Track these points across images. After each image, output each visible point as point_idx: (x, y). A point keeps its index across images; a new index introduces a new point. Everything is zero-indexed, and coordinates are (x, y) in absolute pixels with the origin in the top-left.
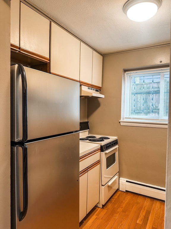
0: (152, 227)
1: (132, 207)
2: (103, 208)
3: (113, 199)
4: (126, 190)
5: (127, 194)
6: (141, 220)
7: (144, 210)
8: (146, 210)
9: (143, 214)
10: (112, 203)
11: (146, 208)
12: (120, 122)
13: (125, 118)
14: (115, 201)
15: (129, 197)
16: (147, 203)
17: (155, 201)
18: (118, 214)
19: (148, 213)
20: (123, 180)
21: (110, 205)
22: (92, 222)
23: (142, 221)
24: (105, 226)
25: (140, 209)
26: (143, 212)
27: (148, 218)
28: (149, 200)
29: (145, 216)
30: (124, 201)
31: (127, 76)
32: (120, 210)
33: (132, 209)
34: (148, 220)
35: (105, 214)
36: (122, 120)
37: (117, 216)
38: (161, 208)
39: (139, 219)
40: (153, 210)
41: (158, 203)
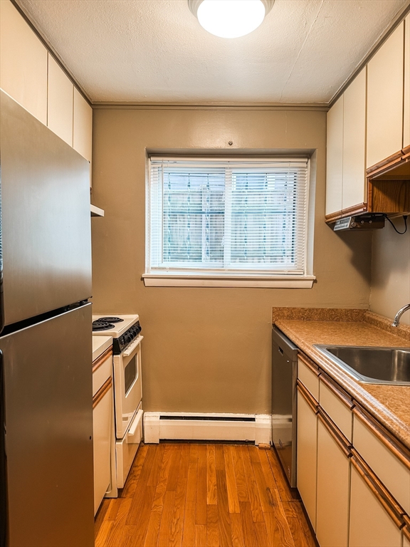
0: (240, 502)
1: (186, 472)
2: (119, 496)
3: (137, 469)
4: (160, 440)
5: (164, 446)
6: (214, 496)
7: (211, 471)
8: (214, 472)
9: (212, 481)
10: (138, 477)
11: (214, 467)
12: (143, 279)
13: (152, 268)
14: (142, 470)
15: (170, 454)
16: (211, 455)
17: (225, 446)
18: (161, 499)
19: (221, 475)
20: (153, 417)
21: (134, 485)
22: (104, 540)
23: (216, 497)
24: (141, 537)
25: (202, 473)
26: (211, 476)
27: (225, 486)
28: (212, 448)
29: (217, 484)
30: (163, 466)
31: (154, 168)
32: (161, 488)
33: (186, 477)
34: (226, 490)
35: (130, 510)
36: (146, 274)
37: (160, 505)
38: (240, 458)
39: (209, 494)
40: (228, 467)
41: (232, 450)
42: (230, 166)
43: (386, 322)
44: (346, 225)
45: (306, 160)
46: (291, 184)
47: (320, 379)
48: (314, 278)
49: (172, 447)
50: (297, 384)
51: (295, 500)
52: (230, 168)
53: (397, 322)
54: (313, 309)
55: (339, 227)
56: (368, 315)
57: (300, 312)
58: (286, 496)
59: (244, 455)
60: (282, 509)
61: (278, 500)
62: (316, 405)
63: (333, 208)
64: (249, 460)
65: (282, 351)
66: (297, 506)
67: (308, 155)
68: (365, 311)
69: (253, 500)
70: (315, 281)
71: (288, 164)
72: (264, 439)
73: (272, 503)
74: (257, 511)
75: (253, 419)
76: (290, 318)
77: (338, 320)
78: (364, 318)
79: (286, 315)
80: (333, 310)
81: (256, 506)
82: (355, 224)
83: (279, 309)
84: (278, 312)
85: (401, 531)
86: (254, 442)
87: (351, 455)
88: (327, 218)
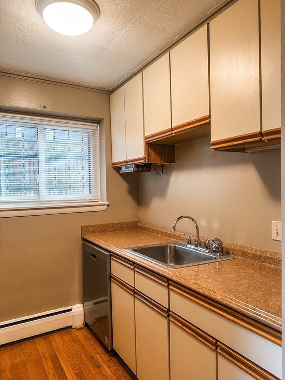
0: (76, 374)
1: (25, 366)
6: (55, 377)
7: (46, 358)
8: (49, 358)
9: (49, 366)
11: (47, 355)
15: (6, 356)
16: (41, 347)
17: (50, 337)
19: (55, 359)
23: (56, 377)
25: (39, 361)
26: (47, 363)
28: (41, 341)
29: (54, 367)
33: (27, 370)
34: (62, 369)
38: (64, 341)
39: (50, 377)
40: (58, 351)
41: (57, 338)
42: (43, 123)
43: (153, 228)
44: (131, 170)
45: (96, 125)
46: (86, 140)
47: (135, 271)
48: (108, 203)
49: (5, 351)
50: (111, 277)
51: (112, 358)
52: (42, 124)
53: (174, 229)
54: (108, 224)
55: (124, 170)
56: (139, 225)
57: (100, 227)
58: (106, 357)
59: (67, 337)
60: (106, 368)
61: (101, 362)
62: (133, 289)
63: (118, 158)
64: (72, 341)
65: (95, 256)
66: (115, 362)
67: (98, 122)
68: (137, 222)
69: (84, 369)
70: (108, 206)
71: (85, 126)
72: (79, 322)
73: (98, 366)
74: (90, 376)
75: (70, 310)
76: (93, 232)
77: (123, 230)
78: (137, 227)
79: (91, 230)
80: (119, 223)
81: (88, 372)
82: (137, 169)
83: (86, 227)
84: (85, 229)
85: (215, 352)
86: (72, 326)
87: (169, 316)
88: (113, 164)
